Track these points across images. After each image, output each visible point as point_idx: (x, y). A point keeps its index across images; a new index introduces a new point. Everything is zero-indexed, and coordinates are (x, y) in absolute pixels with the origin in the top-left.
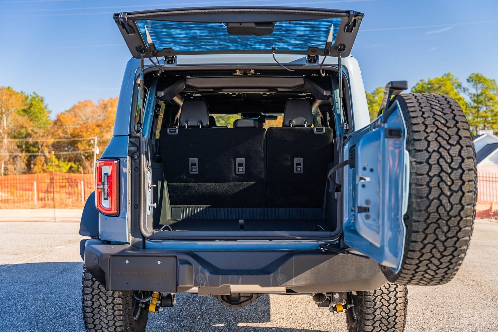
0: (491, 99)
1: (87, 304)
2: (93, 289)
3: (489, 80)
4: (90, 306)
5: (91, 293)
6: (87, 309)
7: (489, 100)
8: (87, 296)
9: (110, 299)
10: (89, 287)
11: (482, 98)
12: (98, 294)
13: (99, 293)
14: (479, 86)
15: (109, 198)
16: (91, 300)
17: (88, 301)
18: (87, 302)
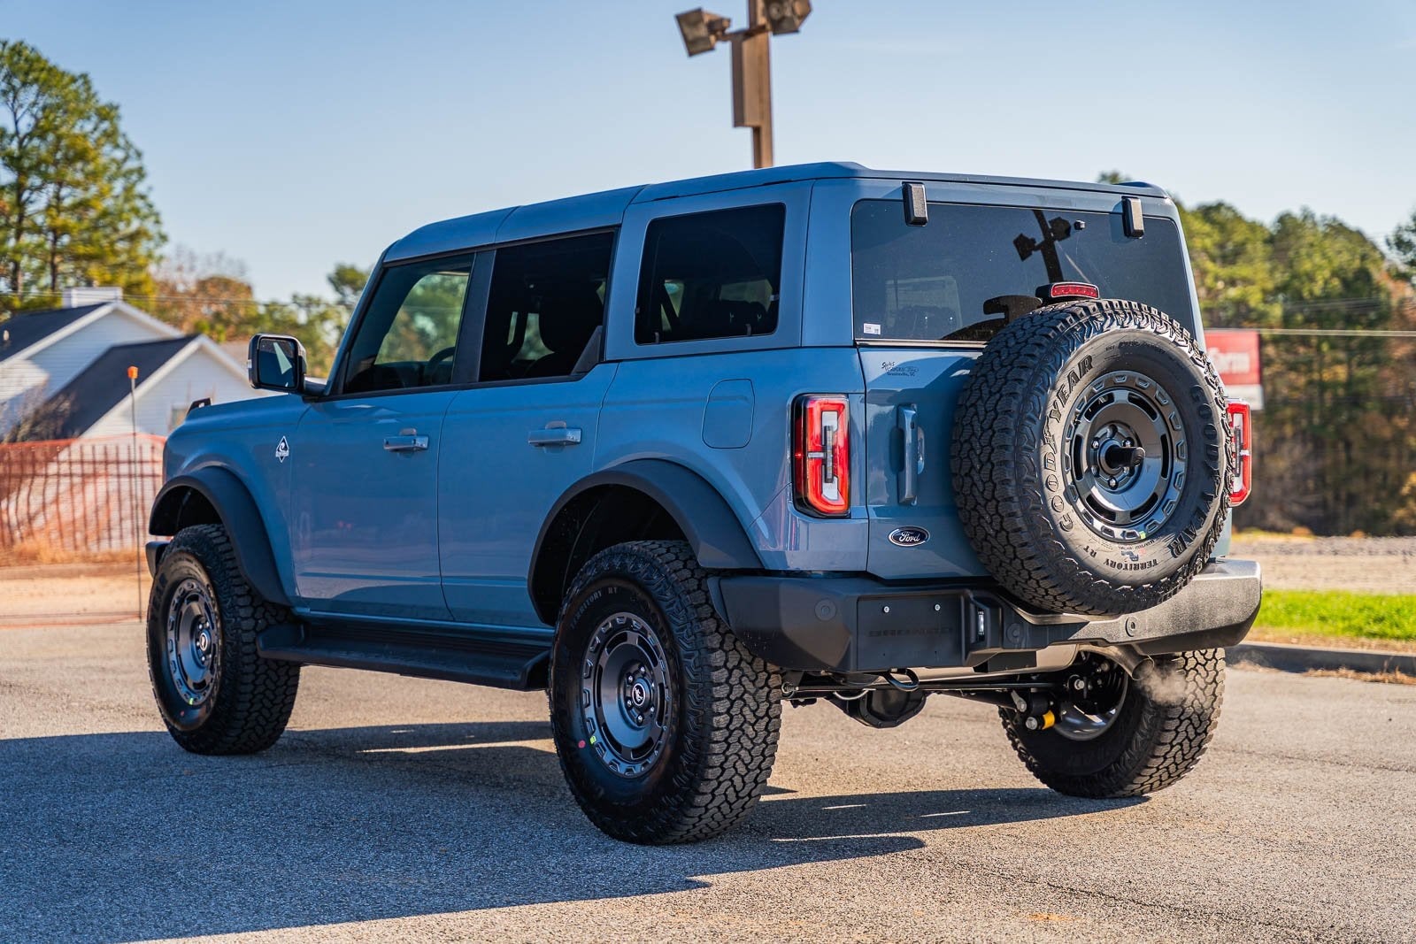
0: (82, 156)
1: (718, 722)
2: (731, 687)
3: (63, 74)
4: (725, 726)
5: (728, 697)
6: (717, 733)
7: (69, 161)
8: (718, 703)
9: (764, 706)
10: (722, 684)
11: (39, 147)
12: (741, 698)
13: (743, 695)
14: (28, 95)
15: (835, 478)
16: (728, 712)
17: (722, 714)
18: (717, 718)
